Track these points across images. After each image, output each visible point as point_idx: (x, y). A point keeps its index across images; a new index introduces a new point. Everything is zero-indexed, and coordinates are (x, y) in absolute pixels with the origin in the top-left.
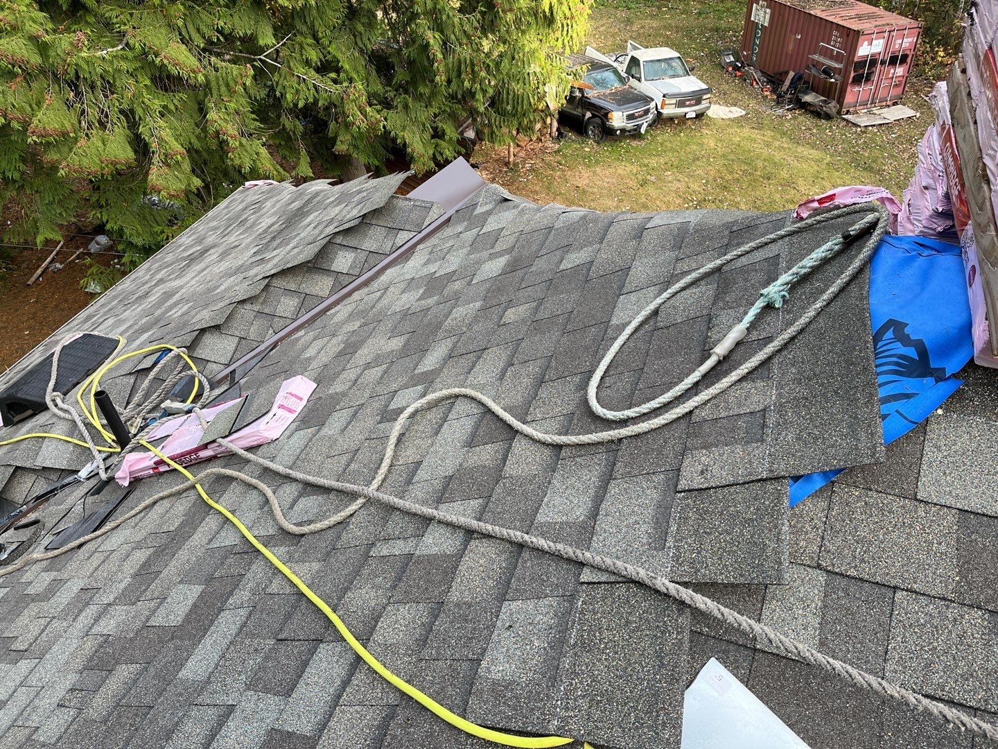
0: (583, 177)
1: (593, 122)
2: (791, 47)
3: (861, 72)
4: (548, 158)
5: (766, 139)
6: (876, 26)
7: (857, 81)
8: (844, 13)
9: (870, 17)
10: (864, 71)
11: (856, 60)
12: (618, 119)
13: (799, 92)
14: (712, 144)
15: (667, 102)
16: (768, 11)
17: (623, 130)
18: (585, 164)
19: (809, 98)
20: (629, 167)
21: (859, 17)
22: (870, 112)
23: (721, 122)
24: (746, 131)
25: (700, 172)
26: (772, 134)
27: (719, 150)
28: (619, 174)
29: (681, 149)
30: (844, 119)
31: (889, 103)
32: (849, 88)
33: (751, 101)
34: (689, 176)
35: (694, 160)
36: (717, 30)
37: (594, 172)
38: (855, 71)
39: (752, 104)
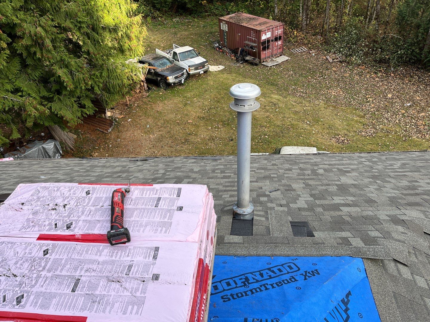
0: (160, 107)
1: (161, 81)
2: (238, 39)
3: (265, 46)
4: (144, 100)
5: (233, 78)
6: (266, 27)
7: (264, 49)
8: (254, 23)
9: (265, 23)
10: (266, 45)
11: (261, 41)
12: (171, 79)
13: (244, 56)
14: (212, 83)
15: (191, 69)
16: (226, 25)
17: (174, 83)
18: (160, 100)
19: (248, 58)
20: (179, 99)
21: (260, 24)
22: (272, 60)
23: (215, 73)
24: (225, 76)
25: (208, 96)
26: (235, 75)
27: (215, 85)
28: (175, 103)
29: (200, 87)
30: (262, 64)
31: (278, 55)
32: (262, 52)
33: (227, 62)
34: (203, 99)
35: (205, 92)
36: (211, 33)
37: (164, 103)
38: (262, 46)
39: (227, 63)
